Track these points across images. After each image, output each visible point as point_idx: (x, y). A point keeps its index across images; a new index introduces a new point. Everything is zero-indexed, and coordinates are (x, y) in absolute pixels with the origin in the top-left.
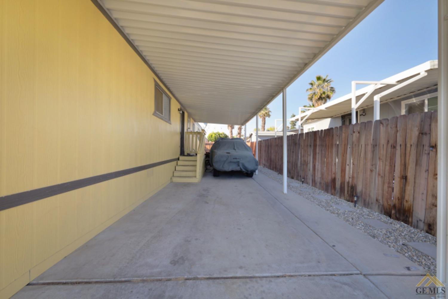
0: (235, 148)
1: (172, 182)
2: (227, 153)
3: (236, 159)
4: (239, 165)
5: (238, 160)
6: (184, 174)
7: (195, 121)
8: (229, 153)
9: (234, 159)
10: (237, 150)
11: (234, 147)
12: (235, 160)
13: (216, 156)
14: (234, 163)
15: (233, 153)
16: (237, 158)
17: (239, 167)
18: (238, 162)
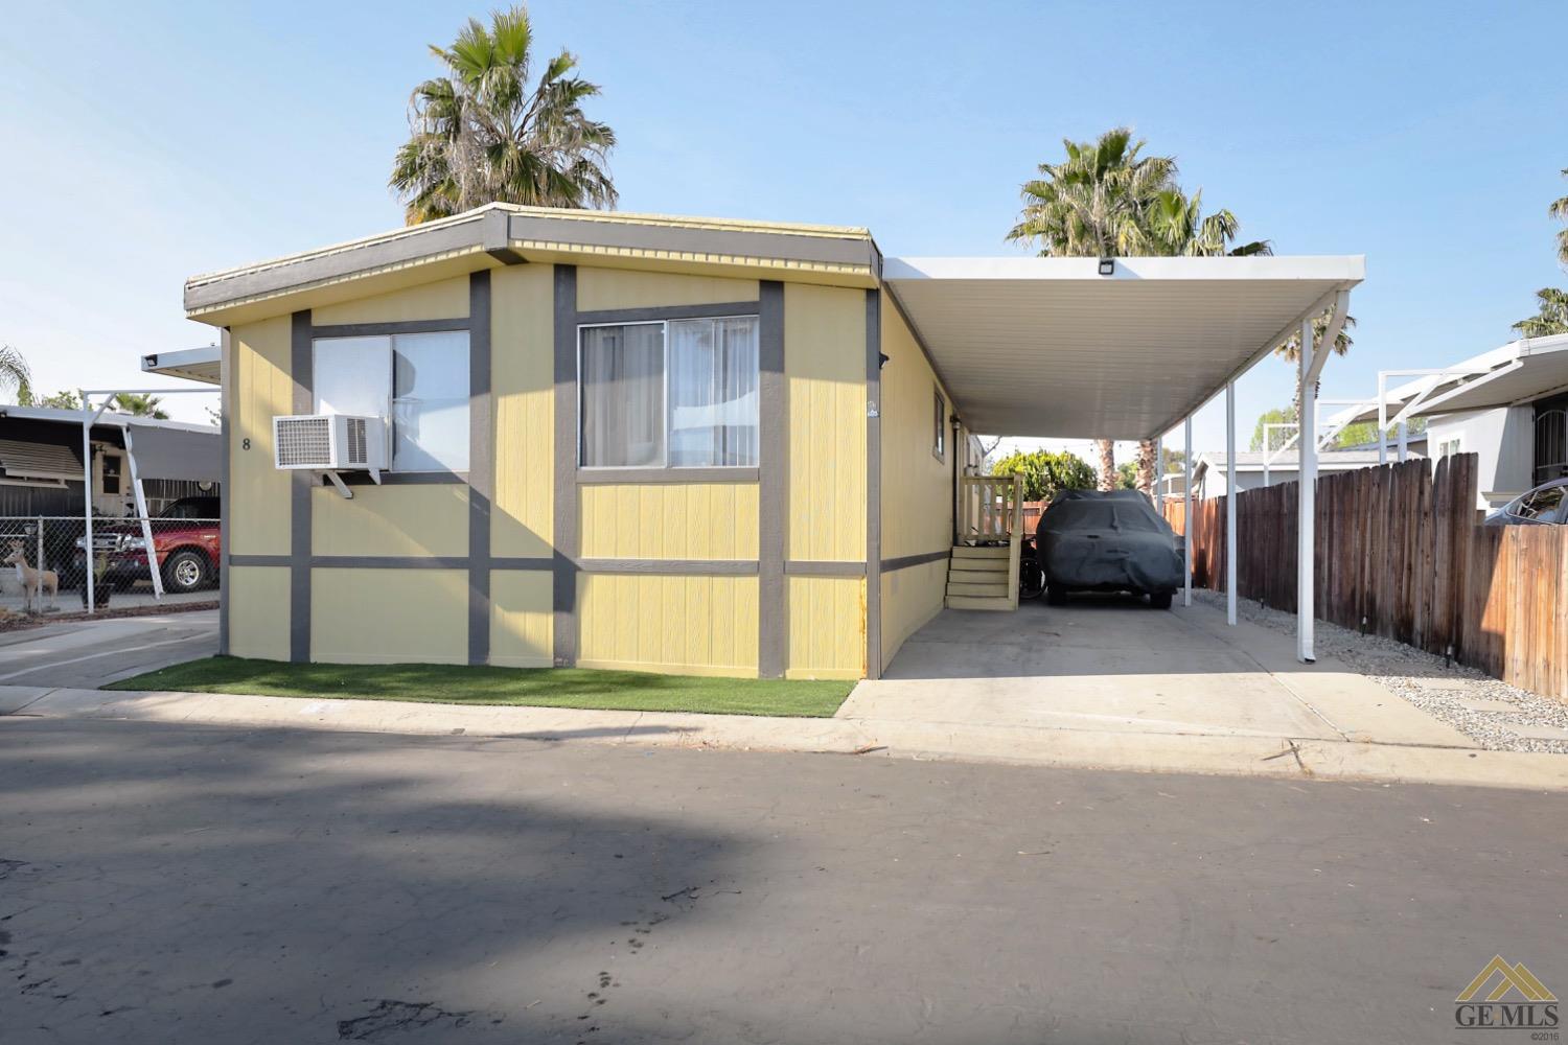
0: (1116, 523)
1: (946, 607)
2: (1090, 537)
3: (1116, 551)
4: (1124, 571)
5: (1124, 555)
6: (973, 590)
7: (971, 432)
8: (1096, 537)
9: (1110, 551)
10: (1120, 530)
11: (1113, 520)
12: (1112, 556)
13: (1057, 545)
14: (1109, 562)
15: (1106, 534)
16: (1119, 549)
17: (1124, 575)
18: (1122, 560)
